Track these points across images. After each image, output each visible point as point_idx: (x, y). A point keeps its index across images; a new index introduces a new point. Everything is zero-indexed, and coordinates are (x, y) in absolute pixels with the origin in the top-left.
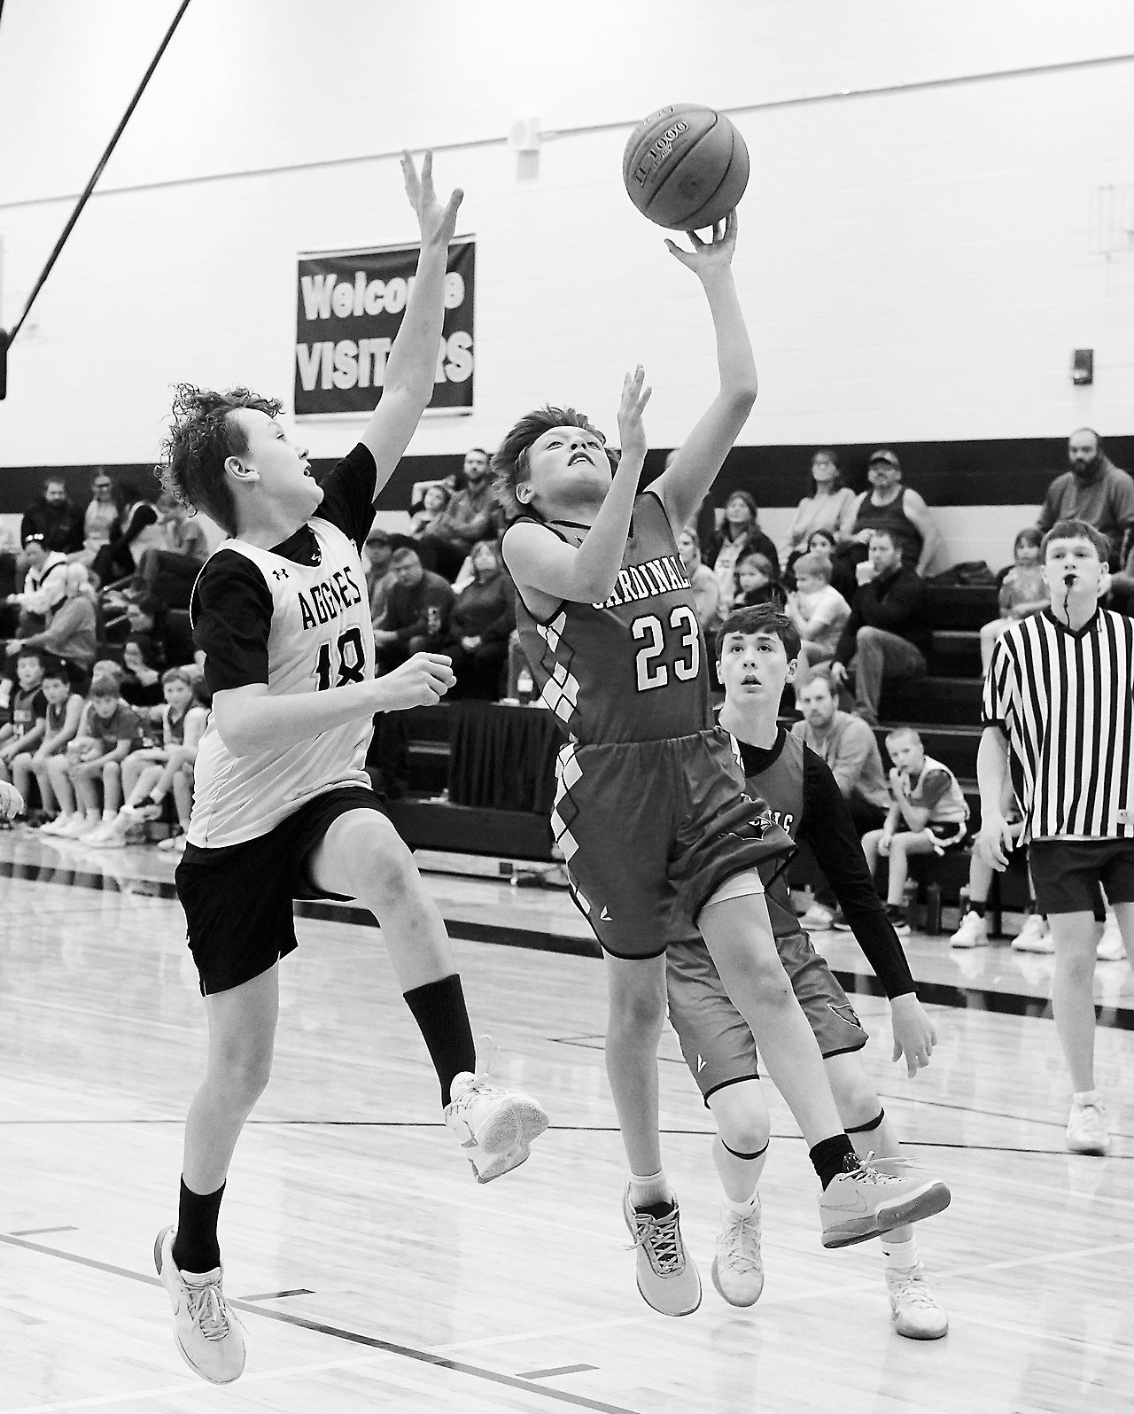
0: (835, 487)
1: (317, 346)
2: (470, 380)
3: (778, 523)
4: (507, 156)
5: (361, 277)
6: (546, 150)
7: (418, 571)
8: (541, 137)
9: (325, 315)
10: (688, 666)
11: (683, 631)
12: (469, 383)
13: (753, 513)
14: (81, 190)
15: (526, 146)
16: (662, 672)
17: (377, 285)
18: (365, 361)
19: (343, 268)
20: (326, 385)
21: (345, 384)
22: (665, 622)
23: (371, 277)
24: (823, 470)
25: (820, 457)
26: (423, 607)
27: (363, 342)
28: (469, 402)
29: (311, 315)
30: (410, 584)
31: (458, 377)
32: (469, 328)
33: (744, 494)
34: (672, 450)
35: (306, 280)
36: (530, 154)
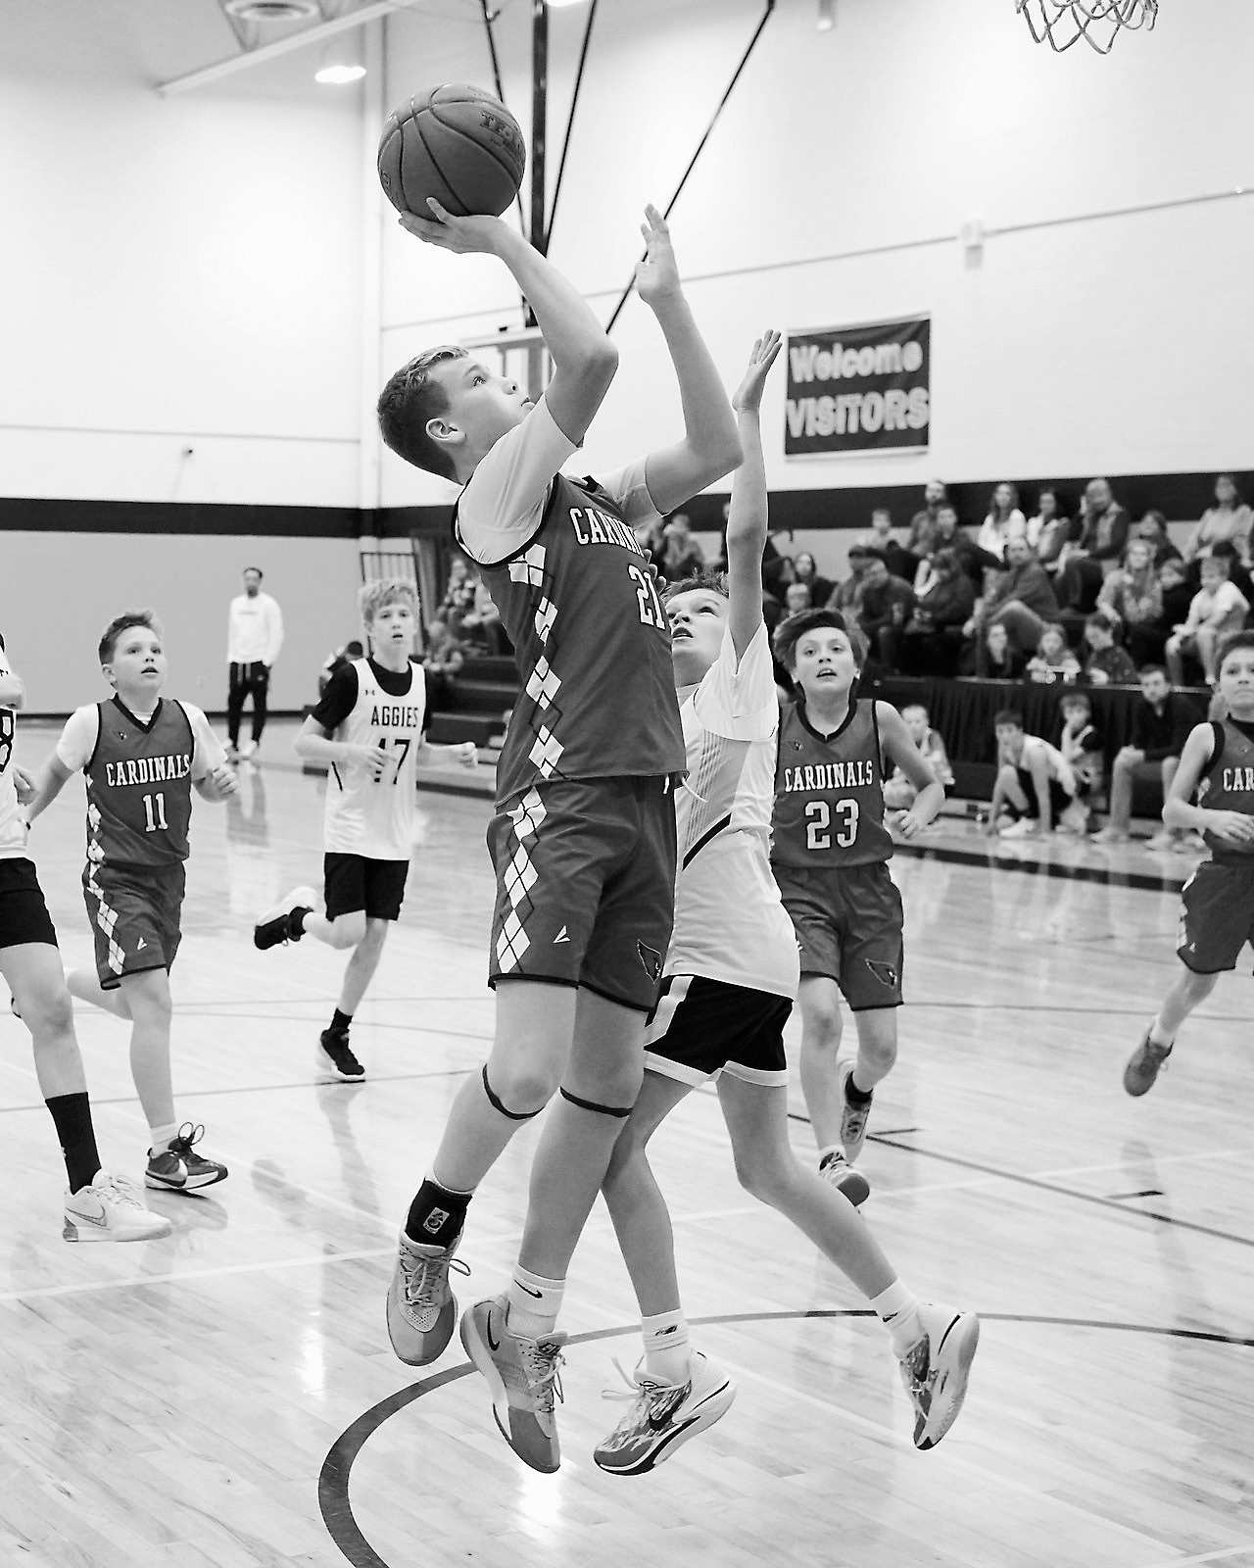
0: (1235, 504)
1: (803, 402)
2: (926, 427)
3: (1184, 535)
4: (958, 251)
5: (838, 347)
6: (990, 246)
7: (884, 576)
8: (984, 235)
9: (810, 378)
10: (848, 838)
11: (845, 815)
12: (926, 428)
13: (1163, 528)
14: (625, 286)
15: (973, 241)
16: (826, 839)
17: (851, 353)
18: (841, 414)
19: (824, 341)
20: (810, 432)
21: (825, 431)
22: (832, 807)
23: (846, 347)
24: (1224, 491)
25: (1222, 480)
26: (888, 604)
27: (840, 399)
28: (925, 442)
29: (798, 379)
30: (877, 586)
31: (917, 424)
32: (926, 386)
33: (1157, 514)
34: (1092, 479)
35: (794, 351)
36: (975, 249)
